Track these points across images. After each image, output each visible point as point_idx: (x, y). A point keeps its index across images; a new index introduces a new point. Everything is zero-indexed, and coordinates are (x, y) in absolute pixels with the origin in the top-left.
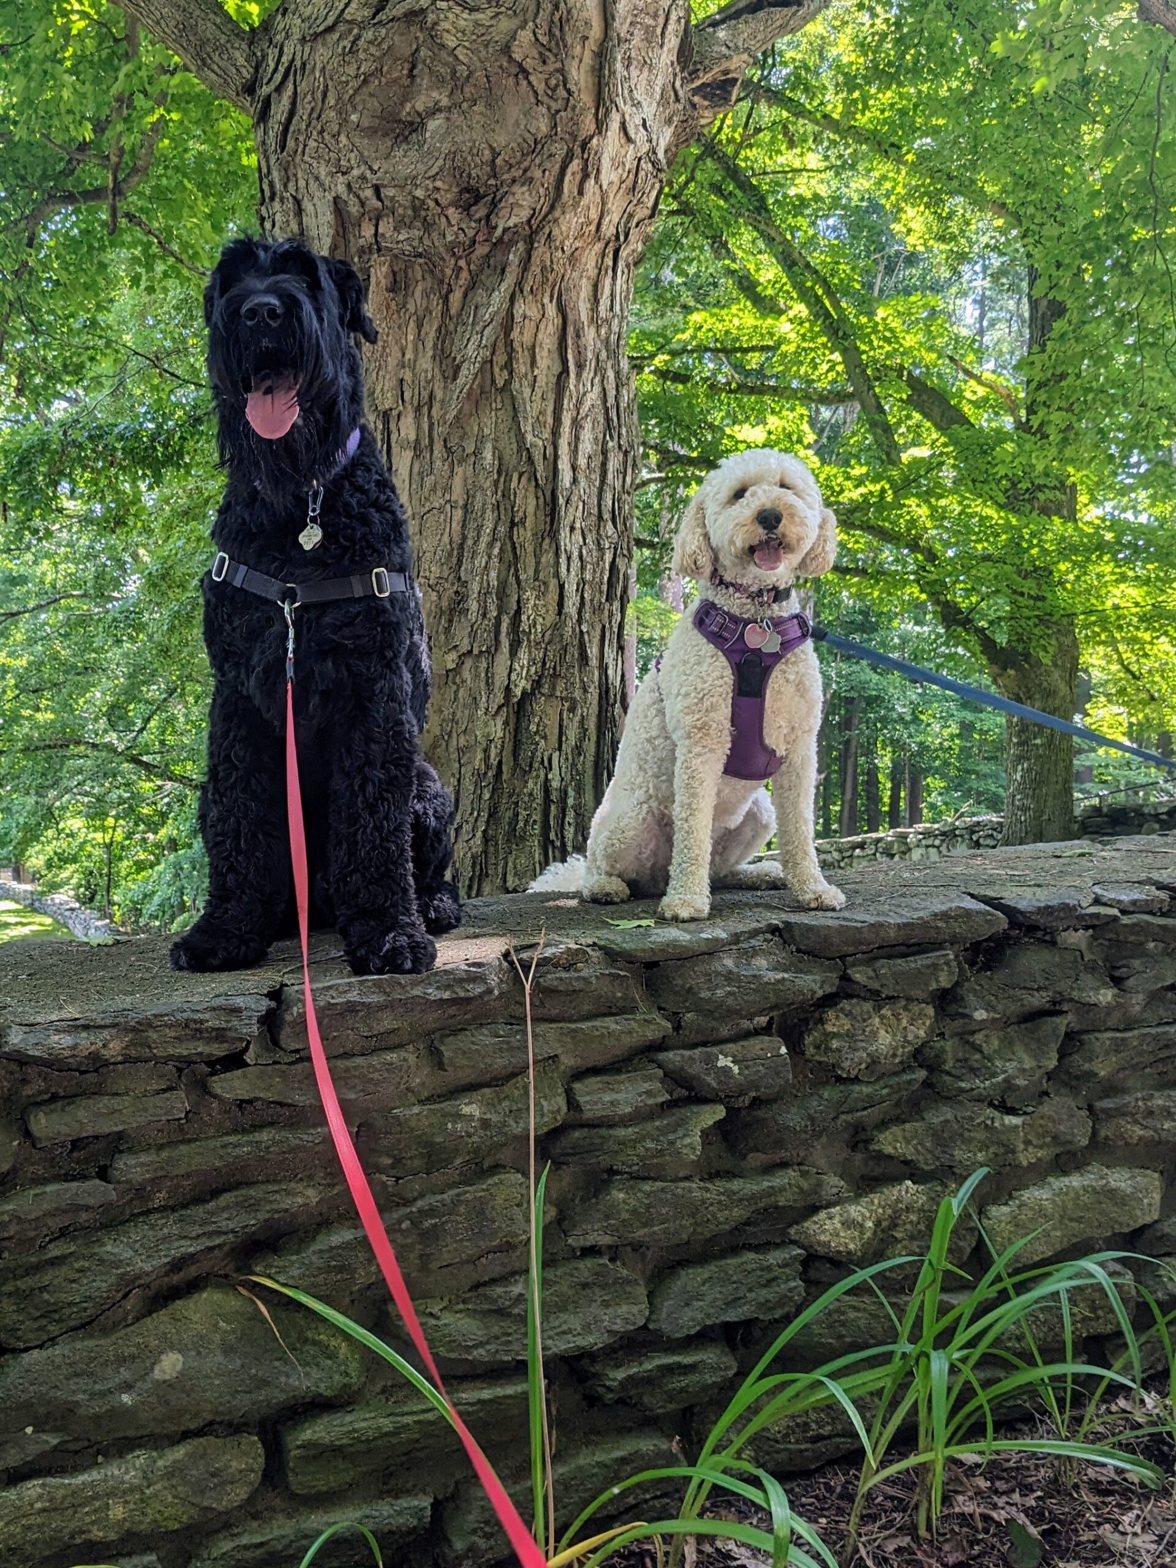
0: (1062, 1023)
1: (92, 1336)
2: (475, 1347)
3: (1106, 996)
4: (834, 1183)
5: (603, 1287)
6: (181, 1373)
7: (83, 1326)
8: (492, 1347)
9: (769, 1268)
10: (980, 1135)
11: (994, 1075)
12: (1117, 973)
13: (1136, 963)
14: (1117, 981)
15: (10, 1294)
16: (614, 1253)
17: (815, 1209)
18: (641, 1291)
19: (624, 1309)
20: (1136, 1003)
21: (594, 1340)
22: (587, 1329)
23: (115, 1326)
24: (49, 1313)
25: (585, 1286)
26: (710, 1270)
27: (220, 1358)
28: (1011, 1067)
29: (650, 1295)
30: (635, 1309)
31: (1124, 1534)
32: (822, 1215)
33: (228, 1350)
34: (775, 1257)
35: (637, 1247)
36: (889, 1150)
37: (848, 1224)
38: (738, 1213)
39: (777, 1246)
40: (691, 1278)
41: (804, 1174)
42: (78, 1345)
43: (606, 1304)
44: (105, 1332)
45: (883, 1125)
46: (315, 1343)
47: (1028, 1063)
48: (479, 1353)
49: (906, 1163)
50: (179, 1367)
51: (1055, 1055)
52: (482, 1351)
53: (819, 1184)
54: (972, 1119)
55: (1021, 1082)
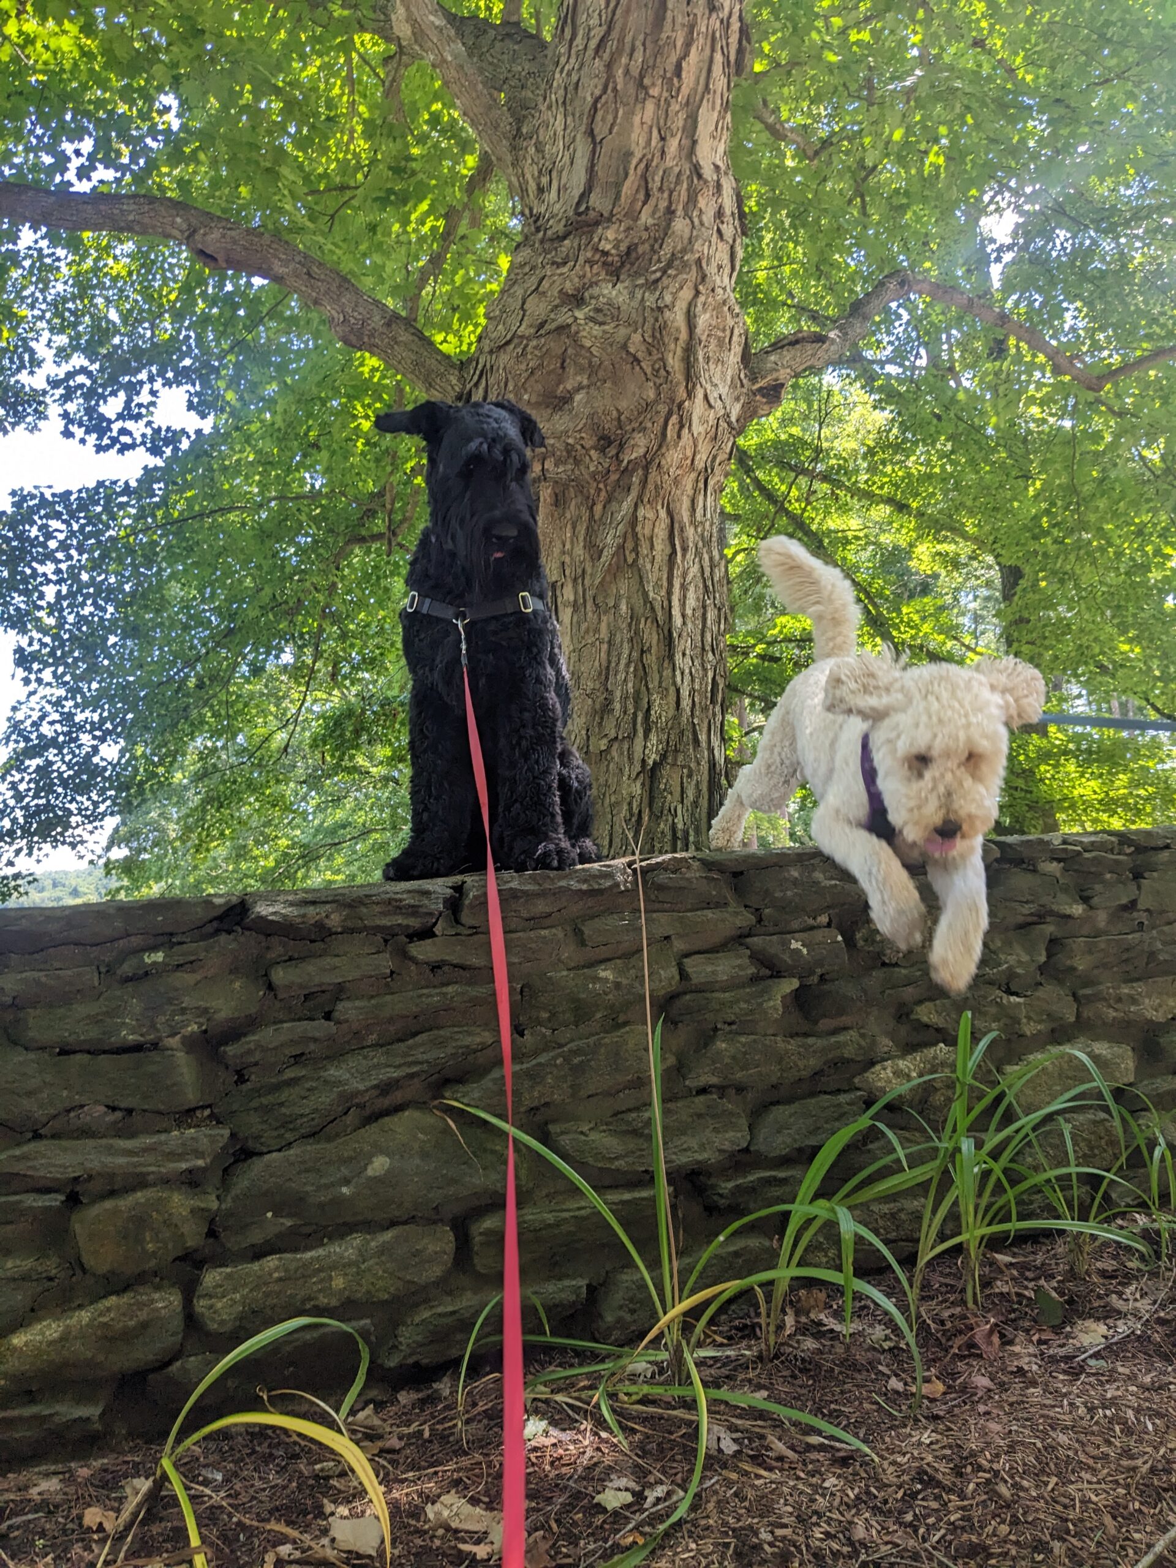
0: (1049, 929)
1: (318, 1142)
2: (616, 1158)
3: (1078, 910)
4: (885, 1043)
5: (713, 1116)
6: (388, 1171)
7: (314, 1134)
8: (630, 1160)
9: (839, 1105)
10: (993, 1010)
11: (1000, 965)
12: (1086, 894)
13: (1098, 887)
14: (1085, 900)
15: (256, 1109)
16: (722, 1090)
17: (873, 1064)
18: (744, 1122)
19: (730, 1134)
20: (1102, 918)
21: (706, 1155)
22: (702, 1147)
23: (337, 1135)
24: (286, 1123)
25: (700, 1116)
26: (795, 1107)
27: (417, 1161)
28: (1012, 960)
29: (750, 1127)
30: (739, 1135)
31: (1127, 1300)
32: (878, 1067)
33: (424, 1155)
34: (843, 1098)
35: (740, 1089)
36: (925, 1019)
37: (898, 1073)
38: (814, 1063)
39: (845, 1091)
40: (780, 1113)
41: (862, 1036)
42: (309, 1148)
43: (716, 1130)
44: (329, 1139)
45: (920, 1002)
46: (493, 1152)
47: (1025, 958)
48: (620, 1164)
49: (938, 1030)
50: (387, 1166)
51: (1044, 953)
52: (622, 1162)
53: (874, 1043)
54: (985, 997)
55: (1019, 971)
